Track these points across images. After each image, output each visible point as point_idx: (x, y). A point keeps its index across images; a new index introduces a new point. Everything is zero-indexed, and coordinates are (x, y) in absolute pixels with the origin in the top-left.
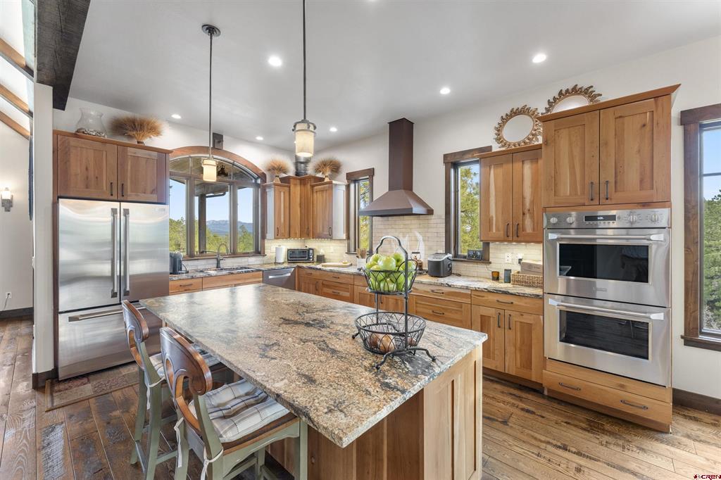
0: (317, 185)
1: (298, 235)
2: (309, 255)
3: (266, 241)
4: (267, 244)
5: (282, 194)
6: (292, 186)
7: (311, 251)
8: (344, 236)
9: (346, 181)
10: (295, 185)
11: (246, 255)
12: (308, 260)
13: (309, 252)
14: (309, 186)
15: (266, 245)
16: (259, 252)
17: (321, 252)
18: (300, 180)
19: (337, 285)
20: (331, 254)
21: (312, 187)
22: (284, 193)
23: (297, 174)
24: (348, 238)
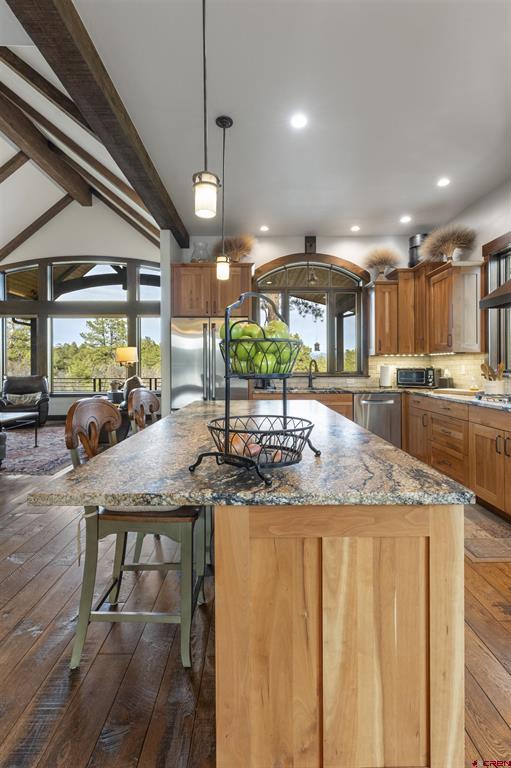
0: (435, 274)
1: (411, 349)
2: (427, 378)
3: (370, 359)
4: (371, 362)
5: (387, 294)
6: (401, 284)
7: (431, 373)
8: (477, 348)
9: (482, 259)
10: (406, 280)
11: (348, 375)
12: (426, 385)
13: (427, 374)
14: (423, 278)
15: (370, 364)
16: (362, 372)
17: (447, 374)
18: (415, 272)
19: (448, 419)
20: (463, 377)
21: (428, 278)
22: (390, 293)
23: (412, 264)
24: (485, 349)
